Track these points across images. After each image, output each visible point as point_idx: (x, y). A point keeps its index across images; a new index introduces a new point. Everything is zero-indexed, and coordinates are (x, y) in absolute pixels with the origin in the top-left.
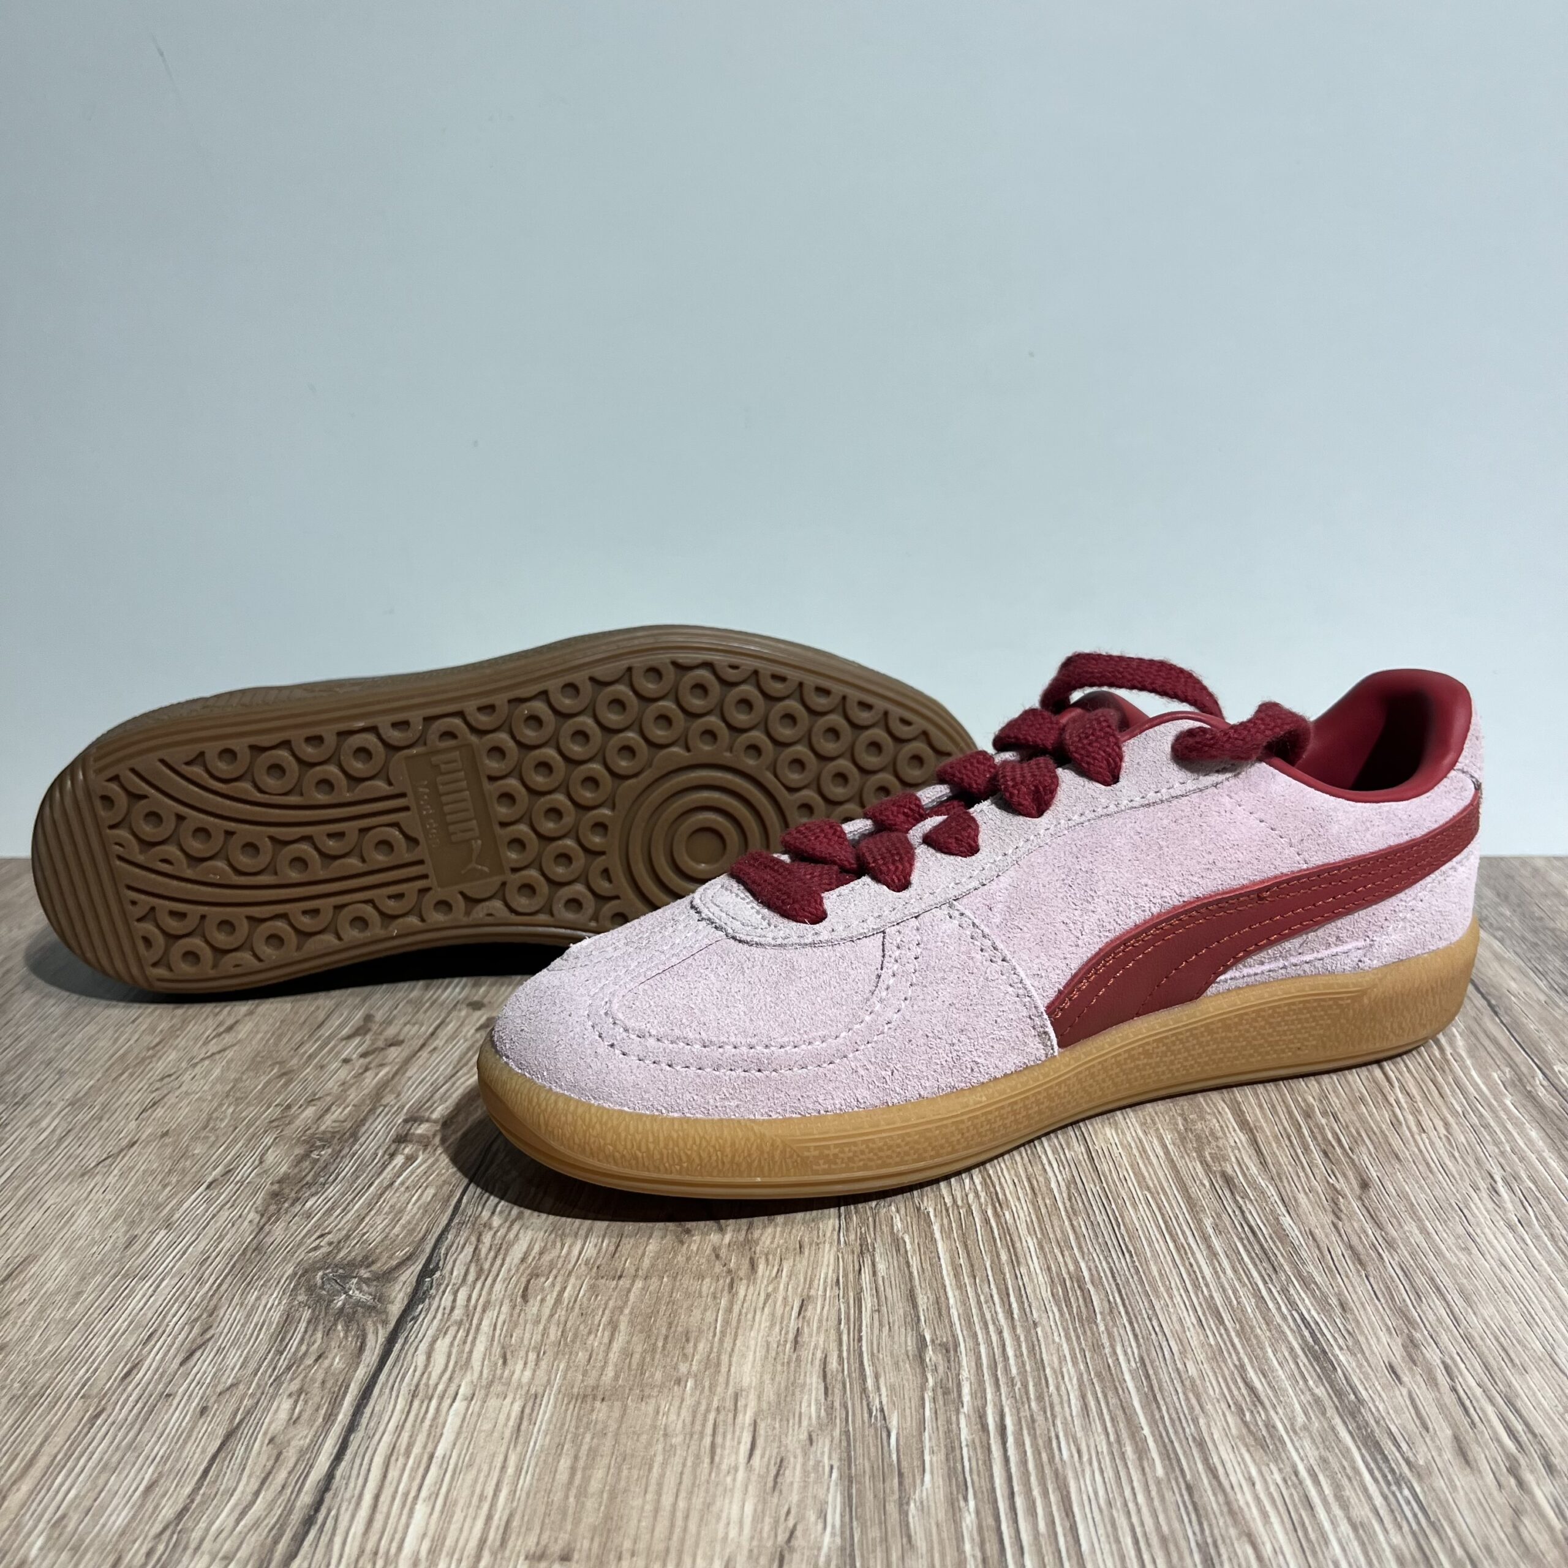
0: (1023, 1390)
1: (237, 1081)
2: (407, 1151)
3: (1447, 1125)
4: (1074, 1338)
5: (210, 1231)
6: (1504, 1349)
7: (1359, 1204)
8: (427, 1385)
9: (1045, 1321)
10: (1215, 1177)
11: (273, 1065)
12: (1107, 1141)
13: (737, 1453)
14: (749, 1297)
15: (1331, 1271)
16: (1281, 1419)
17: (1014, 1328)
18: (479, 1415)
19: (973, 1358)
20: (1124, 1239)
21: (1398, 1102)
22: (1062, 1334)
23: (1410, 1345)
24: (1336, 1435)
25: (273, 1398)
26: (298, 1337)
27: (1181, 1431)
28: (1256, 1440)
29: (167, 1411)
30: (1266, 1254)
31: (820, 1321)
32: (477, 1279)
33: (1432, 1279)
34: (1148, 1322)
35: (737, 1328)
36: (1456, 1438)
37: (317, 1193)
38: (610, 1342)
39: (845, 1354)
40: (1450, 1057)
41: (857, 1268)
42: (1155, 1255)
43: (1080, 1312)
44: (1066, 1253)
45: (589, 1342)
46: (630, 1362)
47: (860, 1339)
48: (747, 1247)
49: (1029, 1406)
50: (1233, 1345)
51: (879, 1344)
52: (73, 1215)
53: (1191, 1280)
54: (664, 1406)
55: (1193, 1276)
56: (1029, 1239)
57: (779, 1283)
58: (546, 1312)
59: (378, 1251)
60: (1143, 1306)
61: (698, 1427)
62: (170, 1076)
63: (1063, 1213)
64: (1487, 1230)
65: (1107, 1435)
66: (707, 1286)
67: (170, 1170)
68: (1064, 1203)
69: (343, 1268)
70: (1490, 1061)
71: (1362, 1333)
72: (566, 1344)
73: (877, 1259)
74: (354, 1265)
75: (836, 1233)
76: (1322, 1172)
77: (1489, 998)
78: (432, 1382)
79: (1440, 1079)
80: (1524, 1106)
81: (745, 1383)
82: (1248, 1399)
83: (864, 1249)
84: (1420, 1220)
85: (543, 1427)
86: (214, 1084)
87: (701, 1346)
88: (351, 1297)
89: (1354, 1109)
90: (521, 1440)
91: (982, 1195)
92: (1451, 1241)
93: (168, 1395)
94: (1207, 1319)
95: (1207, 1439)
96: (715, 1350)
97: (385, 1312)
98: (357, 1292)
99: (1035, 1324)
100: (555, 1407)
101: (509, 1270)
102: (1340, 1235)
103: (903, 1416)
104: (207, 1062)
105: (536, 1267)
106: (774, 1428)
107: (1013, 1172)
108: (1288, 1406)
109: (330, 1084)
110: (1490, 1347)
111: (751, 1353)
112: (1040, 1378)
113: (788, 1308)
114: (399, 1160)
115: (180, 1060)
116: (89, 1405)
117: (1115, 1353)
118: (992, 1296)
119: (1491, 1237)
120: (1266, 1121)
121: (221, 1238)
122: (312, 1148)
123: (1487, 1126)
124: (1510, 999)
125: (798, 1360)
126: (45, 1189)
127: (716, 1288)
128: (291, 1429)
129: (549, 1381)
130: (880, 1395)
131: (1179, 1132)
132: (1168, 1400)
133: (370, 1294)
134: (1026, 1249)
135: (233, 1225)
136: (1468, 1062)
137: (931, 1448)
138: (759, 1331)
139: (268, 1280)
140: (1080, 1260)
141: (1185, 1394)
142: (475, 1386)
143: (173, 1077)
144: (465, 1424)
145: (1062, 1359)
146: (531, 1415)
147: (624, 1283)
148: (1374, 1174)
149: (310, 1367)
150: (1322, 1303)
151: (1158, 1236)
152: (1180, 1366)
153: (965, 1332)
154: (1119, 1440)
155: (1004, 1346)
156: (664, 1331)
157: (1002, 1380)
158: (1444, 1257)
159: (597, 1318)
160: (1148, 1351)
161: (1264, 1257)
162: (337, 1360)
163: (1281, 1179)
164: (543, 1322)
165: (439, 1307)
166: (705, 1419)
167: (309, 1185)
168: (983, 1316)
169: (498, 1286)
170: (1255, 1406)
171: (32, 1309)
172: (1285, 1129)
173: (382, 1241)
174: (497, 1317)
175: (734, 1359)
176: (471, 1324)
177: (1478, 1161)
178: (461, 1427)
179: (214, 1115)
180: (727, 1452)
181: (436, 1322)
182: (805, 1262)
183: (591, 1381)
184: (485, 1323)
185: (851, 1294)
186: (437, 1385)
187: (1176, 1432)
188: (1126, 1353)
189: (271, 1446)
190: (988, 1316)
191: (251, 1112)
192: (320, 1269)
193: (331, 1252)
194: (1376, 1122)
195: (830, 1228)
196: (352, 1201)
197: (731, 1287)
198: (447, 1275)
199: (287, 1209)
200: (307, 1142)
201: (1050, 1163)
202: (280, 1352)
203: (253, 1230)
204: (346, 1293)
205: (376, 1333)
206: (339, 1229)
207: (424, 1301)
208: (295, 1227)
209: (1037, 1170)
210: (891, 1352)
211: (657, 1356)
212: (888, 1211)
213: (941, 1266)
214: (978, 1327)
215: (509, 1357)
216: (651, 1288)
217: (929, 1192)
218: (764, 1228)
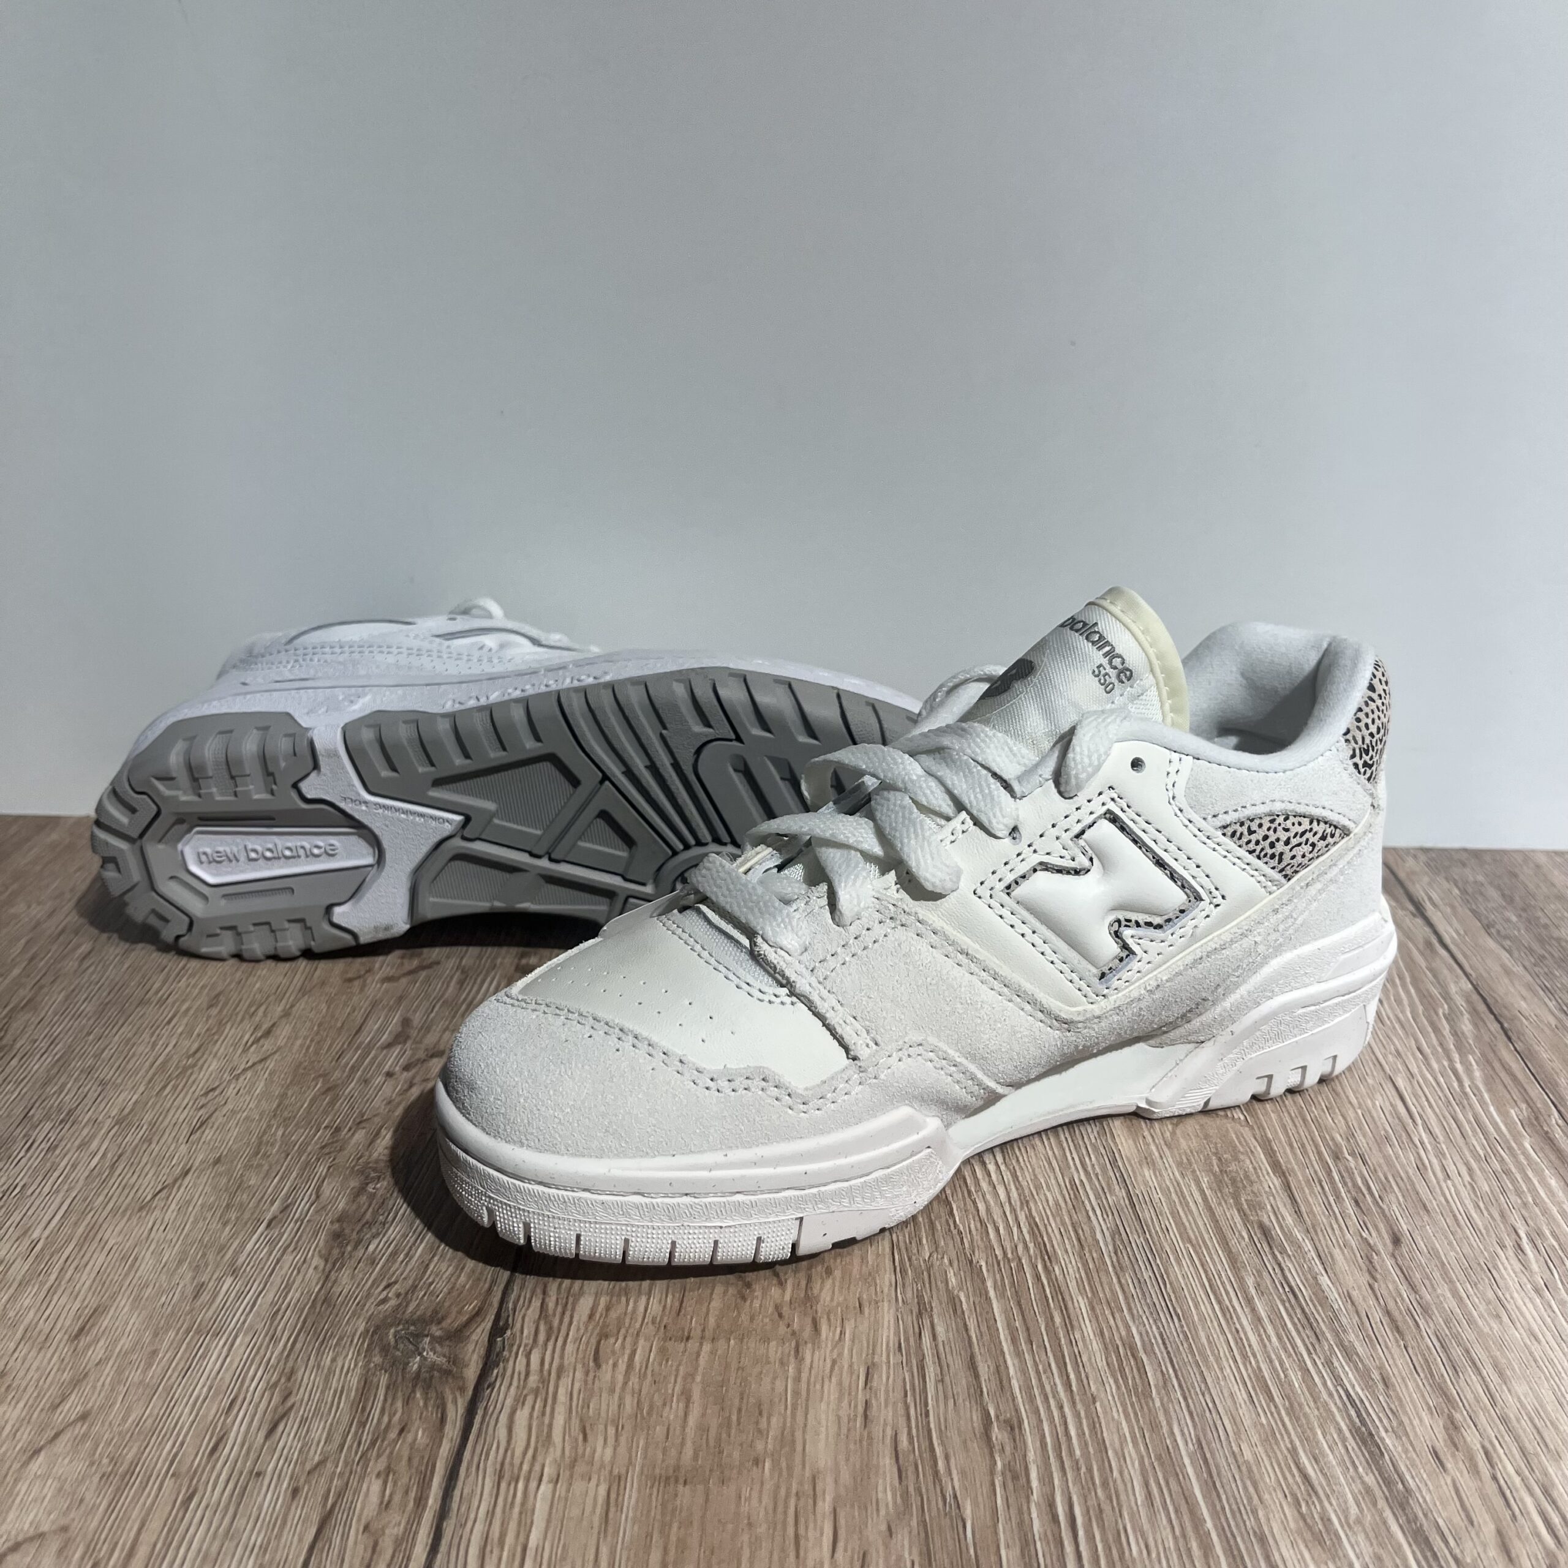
0: (1088, 1476)
1: (284, 1096)
3: (1470, 1170)
4: (1132, 1415)
5: (276, 1279)
6: (1539, 1432)
7: (1393, 1262)
8: (512, 1464)
9: (1103, 1395)
10: (1253, 1227)
11: (316, 1079)
12: (1146, 1184)
13: (821, 1546)
14: (815, 1365)
15: (1371, 1340)
16: (1335, 1511)
17: (1074, 1403)
18: (566, 1499)
19: (1038, 1437)
20: (1171, 1300)
21: (1422, 1143)
22: (1120, 1410)
23: (1451, 1426)
24: (1388, 1529)
25: (362, 1479)
26: (379, 1405)
27: (1242, 1525)
28: (1313, 1534)
29: (258, 1495)
30: (1308, 1320)
31: (887, 1392)
32: (548, 1340)
33: (1468, 1352)
34: (1201, 1397)
35: (807, 1400)
36: (1500, 1533)
37: (378, 1234)
38: (686, 1415)
39: (914, 1431)
40: (1468, 1090)
41: (917, 1330)
42: (1202, 1318)
43: (1135, 1385)
44: (1117, 1315)
45: (665, 1415)
46: (707, 1439)
47: (927, 1413)
48: (808, 1305)
49: (1096, 1493)
50: (1284, 1425)
51: (945, 1420)
52: (136, 1259)
53: (1239, 1348)
54: (745, 1493)
55: (1240, 1344)
56: (1080, 1299)
57: (843, 1349)
58: (620, 1378)
59: (447, 1304)
60: (1195, 1378)
61: (780, 1516)
62: (213, 1090)
63: (1111, 1269)
64: (1516, 1295)
65: (1173, 1528)
66: (774, 1350)
67: (228, 1206)
68: (1110, 1255)
69: (414, 1324)
70: (1508, 1096)
71: (1406, 1413)
72: (643, 1418)
73: (936, 1321)
74: (424, 1321)
75: (893, 1289)
76: (1354, 1224)
77: (1502, 1020)
78: (517, 1462)
79: (1461, 1116)
80: (1542, 1149)
81: (821, 1464)
82: (1302, 1488)
83: (923, 1310)
84: (1451, 1281)
85: (631, 1514)
86: (259, 1101)
87: (774, 1420)
88: (425, 1359)
89: (1381, 1151)
90: (610, 1530)
91: (1031, 1246)
92: (1482, 1307)
93: (258, 1474)
94: (1256, 1394)
95: (1267, 1532)
96: (788, 1427)
97: (461, 1377)
98: (431, 1353)
99: (1094, 1398)
100: (639, 1491)
101: (578, 1329)
102: (1377, 1299)
103: (975, 1504)
104: (249, 1074)
105: (603, 1327)
106: (854, 1517)
107: (1058, 1219)
108: (1341, 1496)
109: (377, 1102)
110: (1525, 1428)
111: (823, 1429)
112: (1103, 1461)
113: (854, 1377)
115: (221, 1070)
116: (181, 1485)
117: (1172, 1433)
118: (1049, 1365)
119: (1520, 1302)
120: (1297, 1164)
121: (288, 1287)
122: (367, 1180)
123: (1508, 1172)
124: (1522, 1023)
125: (870, 1438)
126: (105, 1226)
127: (782, 1353)
128: (384, 1514)
129: (630, 1458)
130: (952, 1479)
131: (1214, 1175)
132: (1227, 1488)
133: (444, 1356)
134: (1078, 1310)
135: (299, 1272)
136: (1486, 1096)
137: (1006, 1540)
138: (828, 1404)
139: (341, 1339)
140: (1131, 1324)
141: (1242, 1480)
142: (559, 1466)
143: (217, 1093)
144: (554, 1511)
145: (1122, 1439)
146: (617, 1500)
147: (692, 1345)
148: (1405, 1227)
149: (396, 1441)
150: (1365, 1376)
151: (1203, 1296)
152: (1236, 1449)
153: (1027, 1406)
154: (1184, 1536)
155: (1066, 1423)
156: (737, 1402)
157: (1067, 1464)
158: (1476, 1324)
159: (670, 1386)
160: (1204, 1430)
161: (1306, 1322)
162: (421, 1433)
163: (1316, 1232)
164: (618, 1390)
165: (513, 1372)
166: (786, 1507)
167: (369, 1224)
168: (1042, 1386)
169: (570, 1348)
170: (1309, 1495)
171: (109, 1369)
172: (1316, 1172)
173: (450, 1293)
174: (573, 1384)
175: (809, 1435)
176: (547, 1393)
177: (1502, 1215)
178: (550, 1514)
179: (265, 1138)
180: (810, 1545)
181: (513, 1390)
182: (866, 1323)
183: (672, 1462)
184: (562, 1391)
185: (914, 1362)
186: (522, 1464)
187: (1237, 1525)
188: (1183, 1434)
189: (366, 1534)
190: (1048, 1388)
191: (299, 1137)
192: (391, 1326)
193: (400, 1304)
194: (1402, 1166)
195: (887, 1283)
196: (414, 1244)
197: (797, 1351)
198: (518, 1334)
199: (350, 1252)
200: (361, 1172)
201: (1093, 1209)
202: (363, 1424)
203: (319, 1278)
204: (420, 1354)
205: (455, 1402)
206: (405, 1279)
207: (498, 1365)
208: (361, 1276)
209: (1082, 1217)
210: (959, 1429)
211: (733, 1431)
212: (942, 1264)
213: (998, 1330)
214: (1039, 1401)
215: (588, 1431)
216: (719, 1352)
217: (980, 1242)
218: (823, 1283)
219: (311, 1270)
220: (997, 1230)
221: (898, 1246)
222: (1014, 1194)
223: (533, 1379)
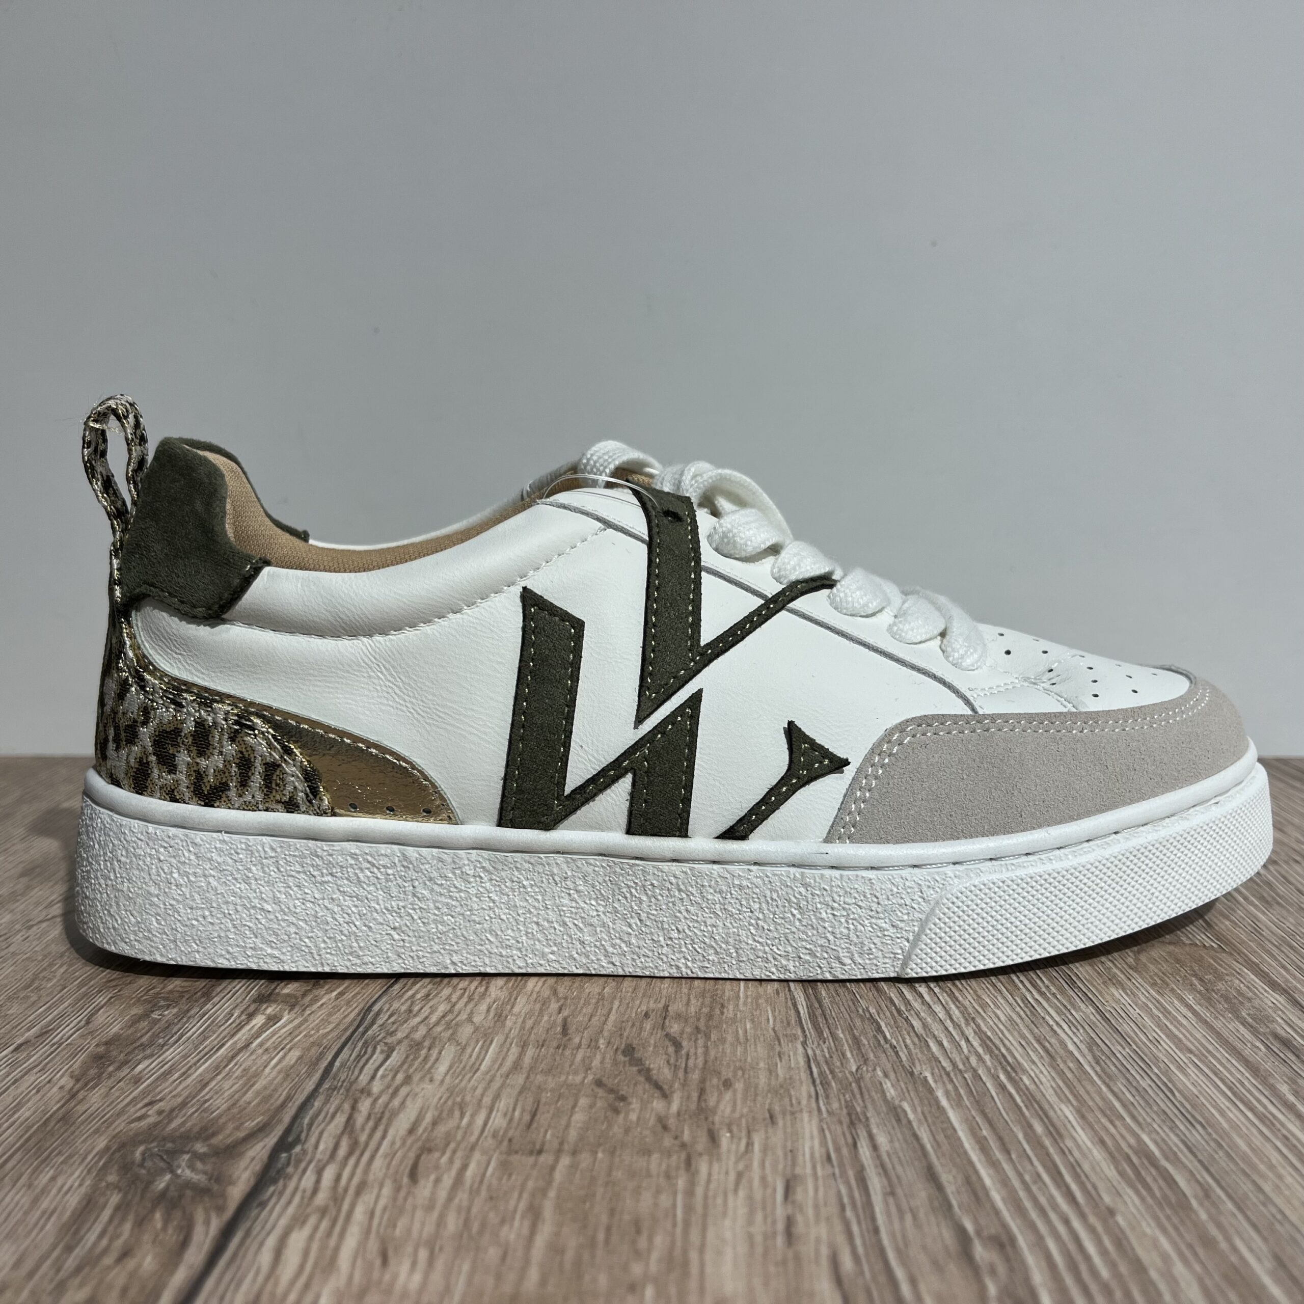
2: (269, 1011)
4: (1170, 1228)
8: (273, 1294)
9: (1122, 1207)
10: (1268, 1039)
12: (1118, 1001)
14: (715, 1177)
17: (1083, 1216)
19: (1041, 1256)
20: (1184, 1107)
22: (1152, 1223)
26: (98, 1228)
31: (816, 1207)
32: (350, 1154)
34: (1262, 1208)
35: (705, 1216)
37: (152, 1055)
38: (532, 1234)
39: (860, 1250)
41: (850, 1140)
42: (1235, 1127)
43: (1164, 1196)
44: (1117, 1123)
45: (503, 1234)
46: (561, 1262)
47: (876, 1231)
48: (702, 1117)
51: (904, 1236)
56: (1063, 1107)
57: (751, 1160)
58: (442, 1194)
59: (221, 1121)
60: (1246, 1187)
63: (1095, 1078)
66: (657, 1163)
68: (1091, 1066)
69: (173, 1142)
72: (470, 1238)
73: (875, 1132)
74: (188, 1137)
75: (813, 1100)
78: (280, 1290)
81: (729, 1290)
83: (854, 1120)
87: (659, 1240)
88: (178, 1176)
91: (987, 1058)
96: (679, 1244)
97: (223, 1195)
98: (188, 1173)
99: (1111, 1212)
101: (393, 1143)
104: (44, 925)
105: (428, 1140)
107: (1016, 1034)
111: (729, 1249)
112: (1144, 1282)
113: (769, 1191)
114: (259, 1020)
115: (13, 922)
117: (1235, 1249)
118: (1038, 1175)
121: (19, 1106)
122: (154, 1007)
125: (797, 1258)
127: (668, 1166)
129: (447, 1288)
131: (1200, 993)
133: (205, 1173)
134: (1063, 1118)
135: (38, 1091)
138: (735, 1220)
139: (70, 1156)
140: (1139, 1132)
142: (342, 1295)
145: (1165, 1258)
147: (546, 1159)
149: (109, 1268)
151: (1227, 1104)
153: (1018, 1221)
155: (1077, 1239)
156: (604, 1219)
157: (1094, 1288)
159: (512, 1203)
160: (1278, 1244)
162: (149, 1259)
164: (438, 1207)
165: (296, 1189)
167: (143, 1047)
168: (1034, 1199)
169: (378, 1162)
173: (229, 1109)
174: (376, 1202)
175: (709, 1256)
176: (339, 1211)
179: (41, 975)
181: (291, 1210)
182: (780, 1134)
183: (507, 1288)
185: (851, 1173)
186: (286, 1295)
188: (1251, 1250)
190: (1043, 1200)
192: (141, 1143)
193: (160, 1122)
195: (804, 1094)
196: (195, 1064)
197: (688, 1162)
198: (310, 1150)
199: (113, 1072)
200: (150, 1002)
201: (1057, 1024)
202: (69, 1249)
203: (63, 1097)
204: (172, 1172)
205: (207, 1222)
206: (174, 1096)
207: (274, 1181)
208: (117, 1094)
209: (1045, 1030)
210: (924, 1247)
211: (600, 1252)
212: (874, 1076)
213: (959, 1139)
214: (1034, 1215)
215: (391, 1253)
216: (583, 1165)
217: (920, 1055)
218: (720, 1094)
219: (55, 1089)
220: (940, 1044)
221: (815, 1060)
222: (956, 1012)
223: (322, 1197)
